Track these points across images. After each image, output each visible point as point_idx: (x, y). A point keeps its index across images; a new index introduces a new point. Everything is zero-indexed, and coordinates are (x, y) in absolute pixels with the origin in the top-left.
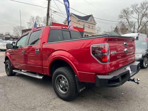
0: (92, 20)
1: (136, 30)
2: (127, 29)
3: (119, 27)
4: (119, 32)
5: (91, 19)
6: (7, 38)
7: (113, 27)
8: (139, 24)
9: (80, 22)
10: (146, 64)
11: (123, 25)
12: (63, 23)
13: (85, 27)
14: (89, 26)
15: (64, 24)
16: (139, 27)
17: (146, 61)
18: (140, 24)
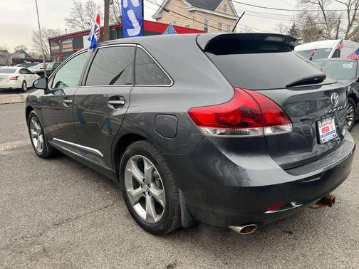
0: (228, 7)
1: (342, 35)
2: (320, 32)
3: (300, 27)
4: (300, 40)
5: (225, 6)
6: (17, 59)
7: (284, 28)
8: (351, 18)
9: (196, 15)
10: (348, 121)
11: (310, 20)
12: (153, 17)
13: (209, 28)
14: (220, 24)
15: (155, 21)
16: (350, 25)
17: (349, 114)
18: (354, 19)
